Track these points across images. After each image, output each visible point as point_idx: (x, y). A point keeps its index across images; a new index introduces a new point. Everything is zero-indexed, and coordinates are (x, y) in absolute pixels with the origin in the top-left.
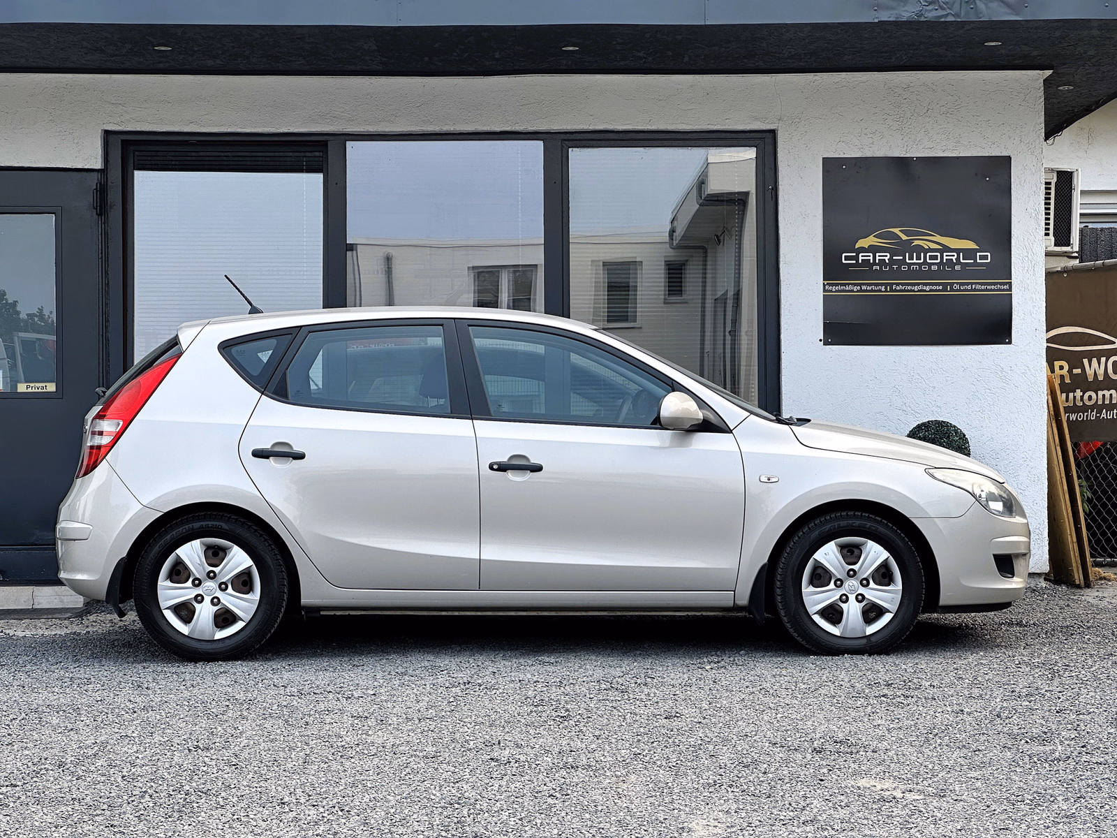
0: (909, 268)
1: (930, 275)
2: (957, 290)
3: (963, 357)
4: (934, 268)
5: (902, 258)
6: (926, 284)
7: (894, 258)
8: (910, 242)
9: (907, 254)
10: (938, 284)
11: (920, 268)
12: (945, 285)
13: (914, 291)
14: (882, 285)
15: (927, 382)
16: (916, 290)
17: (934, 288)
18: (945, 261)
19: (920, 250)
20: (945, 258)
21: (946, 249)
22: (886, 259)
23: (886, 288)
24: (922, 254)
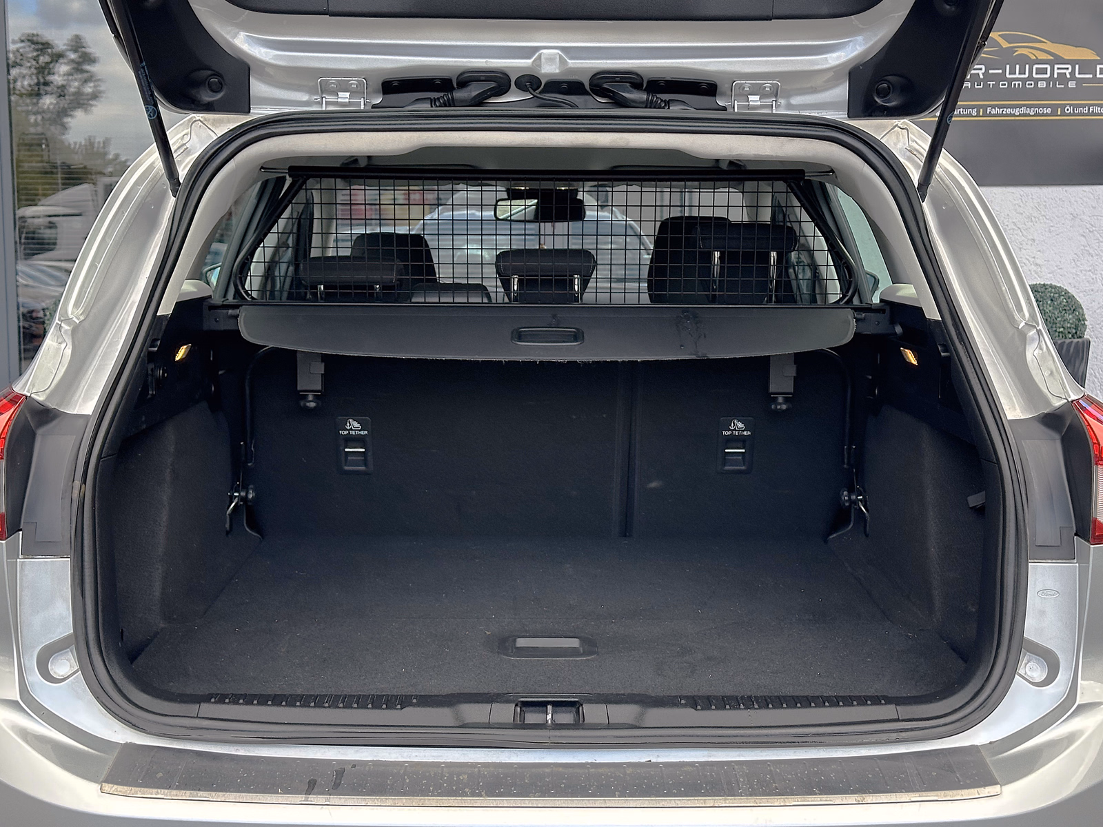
0: (1010, 85)
1: (1036, 94)
2: (1070, 115)
3: (1073, 200)
4: (1042, 85)
5: (1000, 71)
6: (1030, 107)
7: (991, 71)
8: (1012, 50)
9: (1008, 66)
10: (1047, 106)
11: (1024, 84)
12: (1054, 108)
13: (1014, 115)
14: (973, 107)
15: (1024, 233)
16: (1017, 114)
17: (1041, 111)
18: (1056, 76)
19: (1024, 61)
20: (1056, 71)
21: (1059, 60)
22: (981, 73)
23: (978, 112)
24: (1027, 66)
